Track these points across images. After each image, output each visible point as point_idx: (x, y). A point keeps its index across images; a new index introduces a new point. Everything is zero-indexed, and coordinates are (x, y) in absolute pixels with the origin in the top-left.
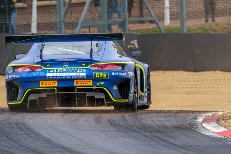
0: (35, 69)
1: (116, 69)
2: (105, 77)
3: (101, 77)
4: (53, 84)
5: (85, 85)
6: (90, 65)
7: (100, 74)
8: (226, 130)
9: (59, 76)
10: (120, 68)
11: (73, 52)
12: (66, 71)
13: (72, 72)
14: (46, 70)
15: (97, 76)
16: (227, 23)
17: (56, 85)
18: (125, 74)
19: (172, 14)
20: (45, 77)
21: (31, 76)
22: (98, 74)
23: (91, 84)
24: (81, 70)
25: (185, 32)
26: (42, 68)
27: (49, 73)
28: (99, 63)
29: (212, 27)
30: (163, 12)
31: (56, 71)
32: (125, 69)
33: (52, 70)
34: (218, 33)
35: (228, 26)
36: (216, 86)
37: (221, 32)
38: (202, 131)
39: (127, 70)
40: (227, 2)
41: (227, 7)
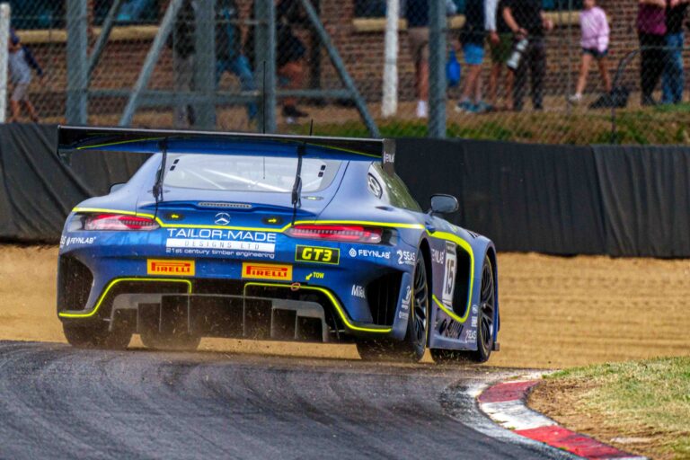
0: (142, 225)
1: (363, 240)
2: (329, 259)
3: (317, 258)
4: (183, 270)
5: (271, 277)
6: (290, 225)
7: (315, 250)
8: (549, 423)
9: (201, 249)
10: (375, 238)
11: (258, 187)
12: (220, 235)
13: (238, 239)
14: (166, 228)
15: (307, 255)
16: (565, 115)
17: (192, 273)
18: (387, 255)
19: (407, 82)
20: (164, 247)
21: (126, 243)
22: (310, 250)
23: (289, 275)
24: (262, 237)
25: (443, 135)
26: (157, 223)
27: (174, 237)
28: (316, 220)
29: (521, 125)
30: (381, 75)
31: (195, 234)
32: (391, 243)
33: (182, 230)
34: (539, 142)
35: (568, 123)
36: (525, 298)
37: (546, 142)
38: (480, 424)
39: (395, 245)
40: (567, 54)
41: (566, 67)
